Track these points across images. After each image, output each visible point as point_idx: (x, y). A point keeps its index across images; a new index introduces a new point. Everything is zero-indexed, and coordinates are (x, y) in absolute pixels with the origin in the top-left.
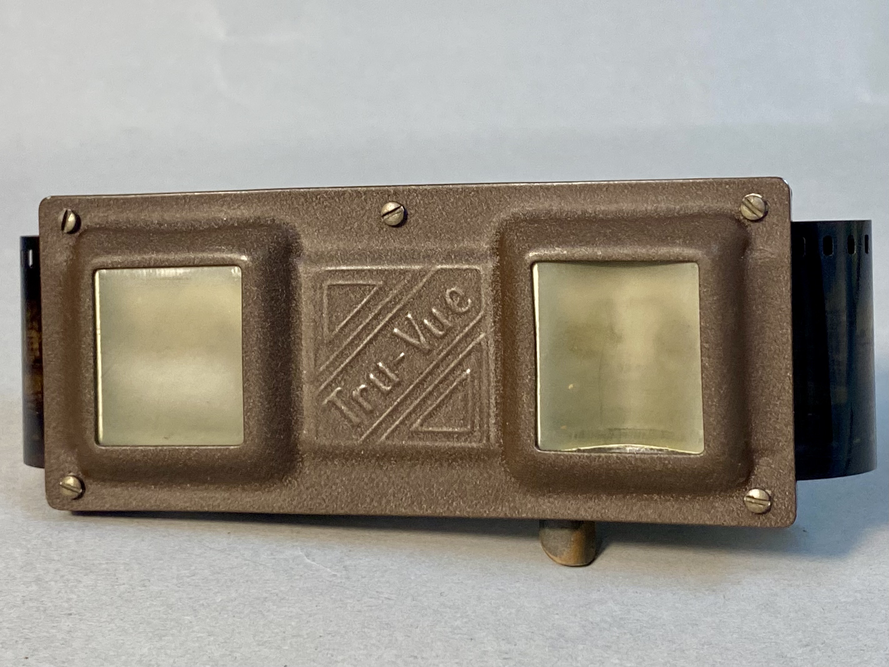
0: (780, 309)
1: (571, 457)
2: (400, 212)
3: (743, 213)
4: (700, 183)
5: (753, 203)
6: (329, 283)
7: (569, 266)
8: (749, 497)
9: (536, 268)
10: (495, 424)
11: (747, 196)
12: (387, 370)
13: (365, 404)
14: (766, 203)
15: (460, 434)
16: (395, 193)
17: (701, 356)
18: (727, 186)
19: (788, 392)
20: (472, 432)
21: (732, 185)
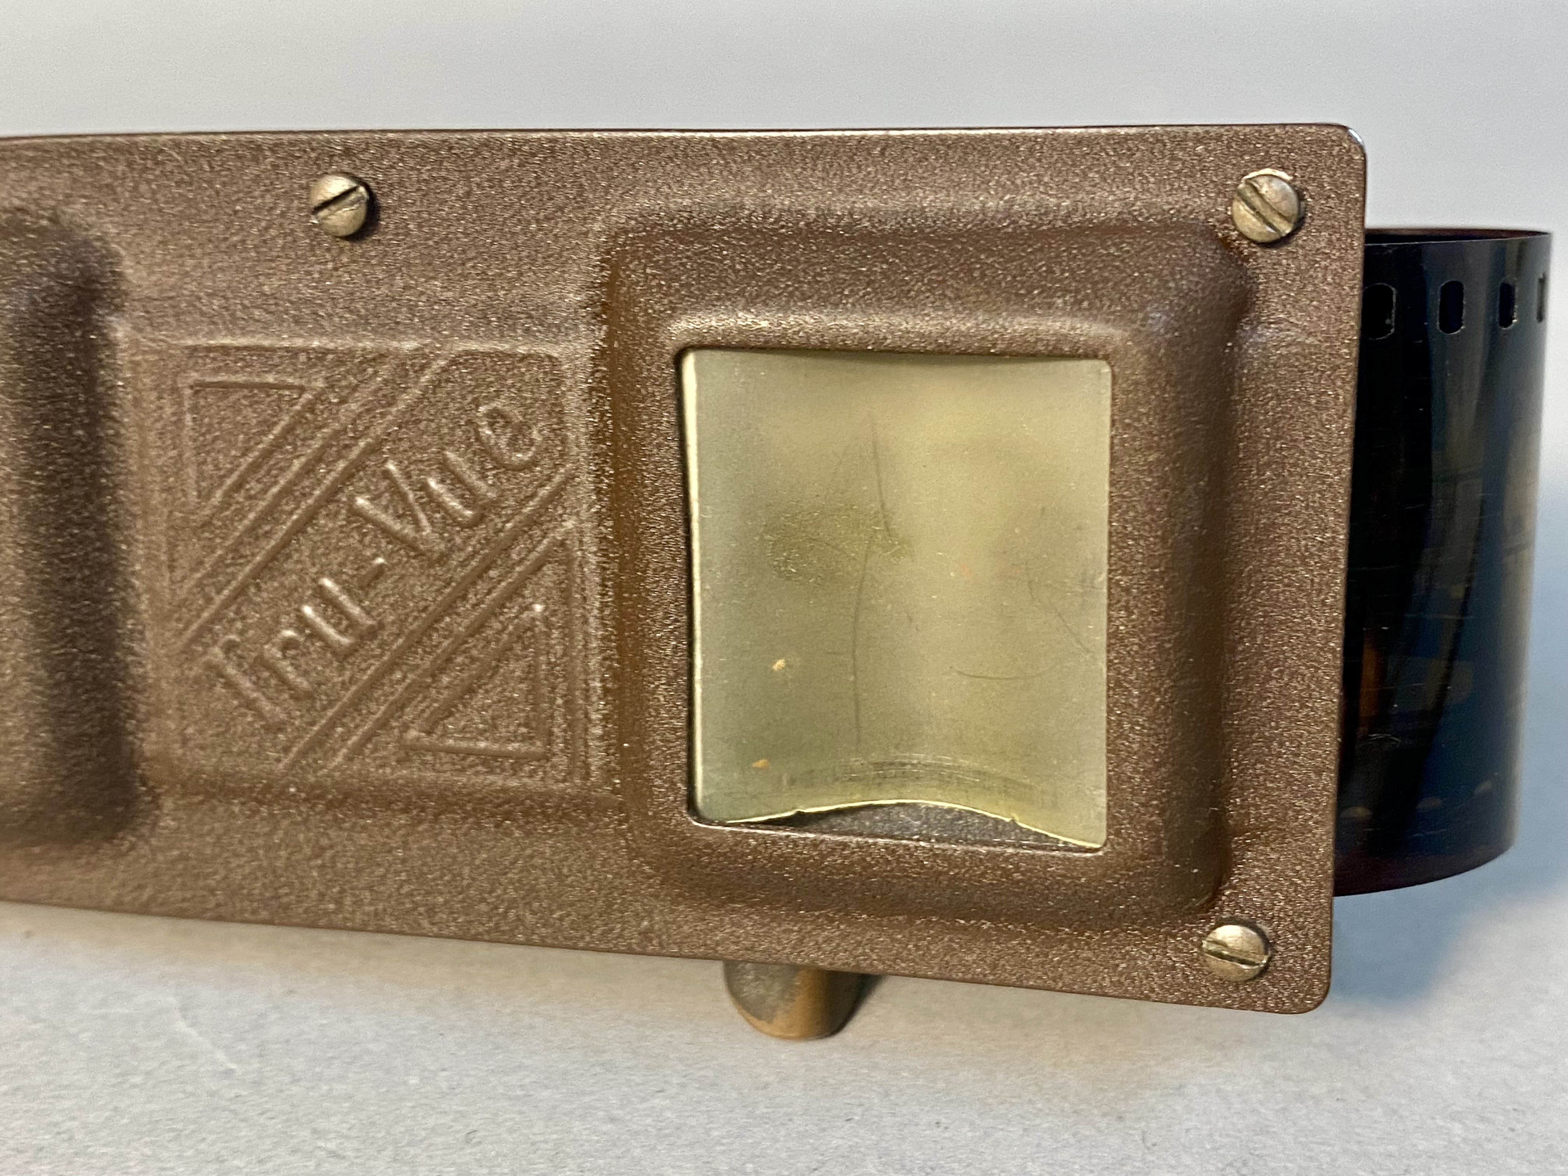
0: (1323, 479)
1: (774, 843)
2: (358, 201)
3: (1239, 223)
4: (1127, 138)
5: (1268, 196)
6: (195, 376)
7: (777, 361)
8: (1216, 942)
9: (690, 363)
10: (601, 738)
11: (1252, 175)
12: (344, 598)
13: (291, 675)
14: (1300, 197)
15: (520, 760)
16: (347, 152)
17: (1110, 606)
18: (1200, 148)
19: (1329, 691)
20: (546, 757)
21: (1212, 146)
